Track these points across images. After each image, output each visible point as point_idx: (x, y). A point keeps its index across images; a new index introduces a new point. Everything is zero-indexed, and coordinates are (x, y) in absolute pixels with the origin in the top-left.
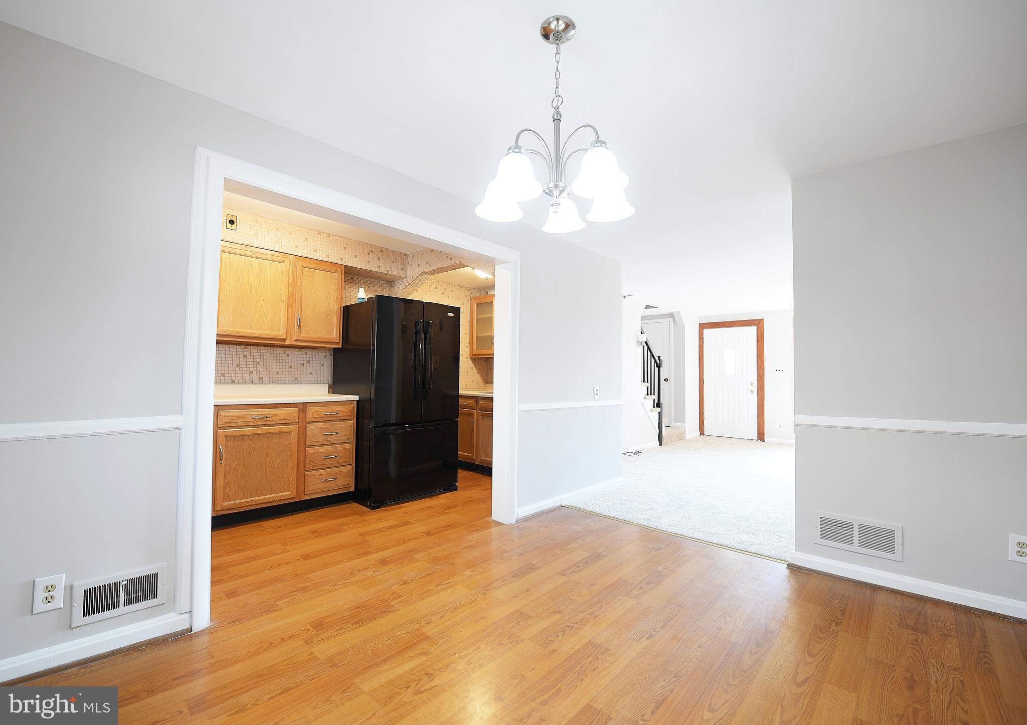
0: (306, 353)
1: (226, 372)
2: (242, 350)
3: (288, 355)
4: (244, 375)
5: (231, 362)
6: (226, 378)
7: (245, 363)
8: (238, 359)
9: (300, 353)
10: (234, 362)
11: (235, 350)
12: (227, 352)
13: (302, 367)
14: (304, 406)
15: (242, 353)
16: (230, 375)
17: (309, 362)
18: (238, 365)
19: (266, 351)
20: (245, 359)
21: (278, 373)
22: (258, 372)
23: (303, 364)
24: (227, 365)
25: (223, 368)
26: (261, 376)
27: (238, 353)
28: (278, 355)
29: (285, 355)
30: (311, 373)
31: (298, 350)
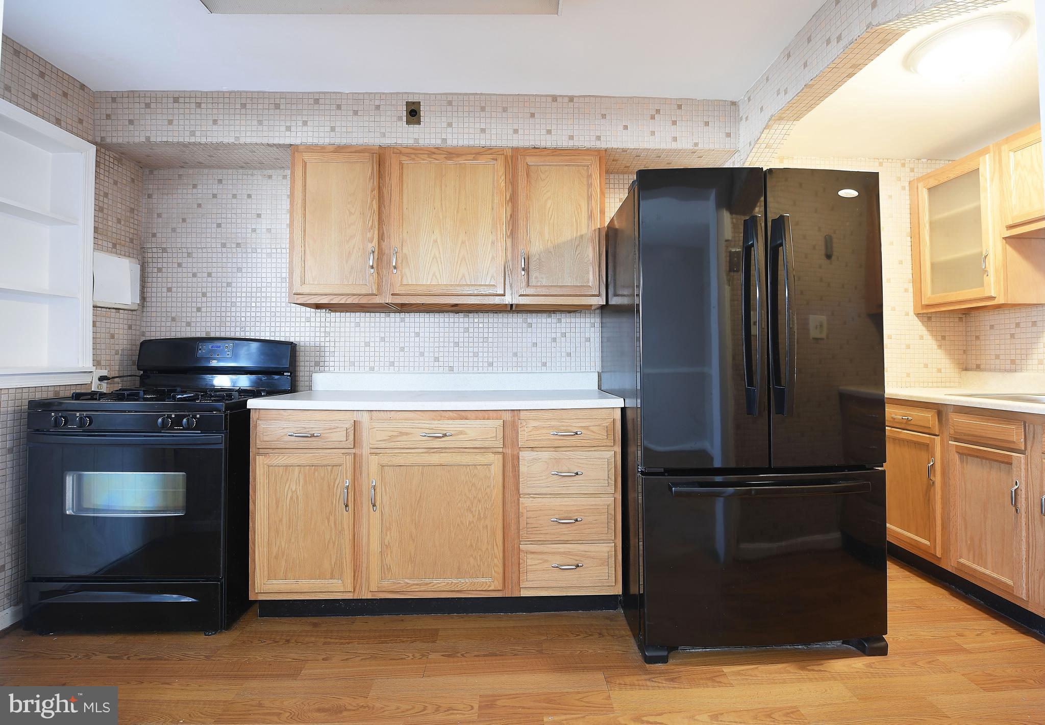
0: (560, 321)
1: (441, 354)
2: (461, 320)
3: (530, 325)
4: (466, 359)
5: (446, 340)
6: (441, 364)
7: (466, 340)
8: (456, 335)
9: (549, 320)
10: (452, 339)
11: (451, 320)
12: (442, 325)
13: (554, 344)
14: (514, 416)
15: (462, 325)
16: (446, 359)
17: (564, 335)
18: (457, 344)
19: (496, 320)
20: (466, 335)
21: (515, 354)
22: (485, 355)
23: (554, 340)
24: (442, 344)
25: (437, 350)
26: (490, 360)
27: (456, 325)
28: (515, 325)
29: (525, 325)
30: (569, 355)
31: (545, 315)
